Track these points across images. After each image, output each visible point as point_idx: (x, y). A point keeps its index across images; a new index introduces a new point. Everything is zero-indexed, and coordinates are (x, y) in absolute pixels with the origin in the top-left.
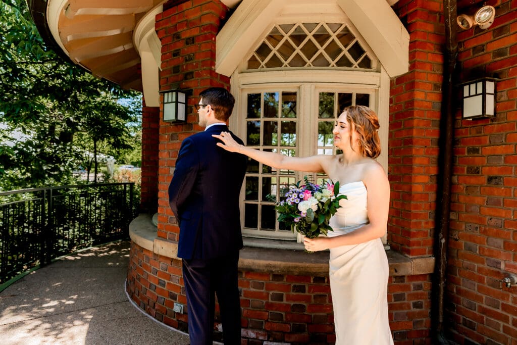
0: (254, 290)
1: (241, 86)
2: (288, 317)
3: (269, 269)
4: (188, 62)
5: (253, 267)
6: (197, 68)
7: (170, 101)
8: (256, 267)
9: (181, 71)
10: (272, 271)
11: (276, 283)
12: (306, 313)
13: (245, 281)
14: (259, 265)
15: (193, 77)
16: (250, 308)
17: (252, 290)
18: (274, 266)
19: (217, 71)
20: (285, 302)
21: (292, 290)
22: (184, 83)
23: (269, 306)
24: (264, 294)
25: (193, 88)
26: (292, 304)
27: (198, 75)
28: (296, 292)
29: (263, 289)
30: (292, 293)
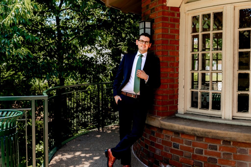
0: (186, 145)
1: (186, 12)
2: (206, 165)
3: (193, 132)
4: (152, 2)
5: (184, 131)
6: (156, 5)
7: (142, 28)
8: (186, 131)
9: (149, 8)
10: (195, 134)
11: (199, 142)
12: (217, 164)
13: (181, 139)
14: (188, 130)
15: (154, 12)
16: (183, 157)
17: (185, 145)
18: (196, 131)
19: (167, 5)
20: (204, 155)
21: (208, 148)
22: (150, 16)
23: (194, 157)
24: (191, 149)
25: (154, 18)
26: (208, 157)
27: (157, 9)
28: (211, 149)
29: (191, 145)
30: (208, 150)
